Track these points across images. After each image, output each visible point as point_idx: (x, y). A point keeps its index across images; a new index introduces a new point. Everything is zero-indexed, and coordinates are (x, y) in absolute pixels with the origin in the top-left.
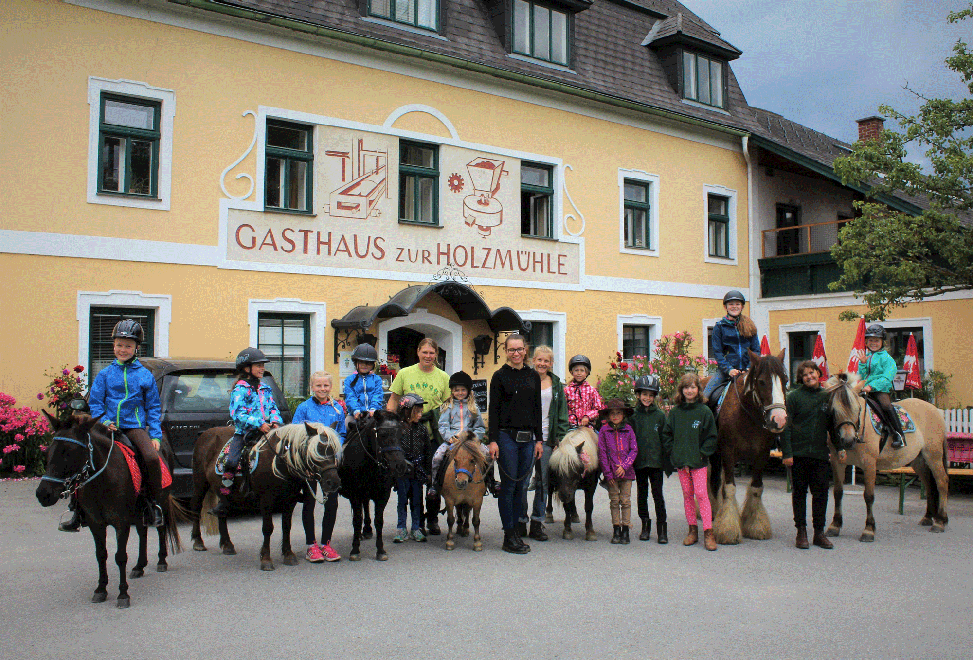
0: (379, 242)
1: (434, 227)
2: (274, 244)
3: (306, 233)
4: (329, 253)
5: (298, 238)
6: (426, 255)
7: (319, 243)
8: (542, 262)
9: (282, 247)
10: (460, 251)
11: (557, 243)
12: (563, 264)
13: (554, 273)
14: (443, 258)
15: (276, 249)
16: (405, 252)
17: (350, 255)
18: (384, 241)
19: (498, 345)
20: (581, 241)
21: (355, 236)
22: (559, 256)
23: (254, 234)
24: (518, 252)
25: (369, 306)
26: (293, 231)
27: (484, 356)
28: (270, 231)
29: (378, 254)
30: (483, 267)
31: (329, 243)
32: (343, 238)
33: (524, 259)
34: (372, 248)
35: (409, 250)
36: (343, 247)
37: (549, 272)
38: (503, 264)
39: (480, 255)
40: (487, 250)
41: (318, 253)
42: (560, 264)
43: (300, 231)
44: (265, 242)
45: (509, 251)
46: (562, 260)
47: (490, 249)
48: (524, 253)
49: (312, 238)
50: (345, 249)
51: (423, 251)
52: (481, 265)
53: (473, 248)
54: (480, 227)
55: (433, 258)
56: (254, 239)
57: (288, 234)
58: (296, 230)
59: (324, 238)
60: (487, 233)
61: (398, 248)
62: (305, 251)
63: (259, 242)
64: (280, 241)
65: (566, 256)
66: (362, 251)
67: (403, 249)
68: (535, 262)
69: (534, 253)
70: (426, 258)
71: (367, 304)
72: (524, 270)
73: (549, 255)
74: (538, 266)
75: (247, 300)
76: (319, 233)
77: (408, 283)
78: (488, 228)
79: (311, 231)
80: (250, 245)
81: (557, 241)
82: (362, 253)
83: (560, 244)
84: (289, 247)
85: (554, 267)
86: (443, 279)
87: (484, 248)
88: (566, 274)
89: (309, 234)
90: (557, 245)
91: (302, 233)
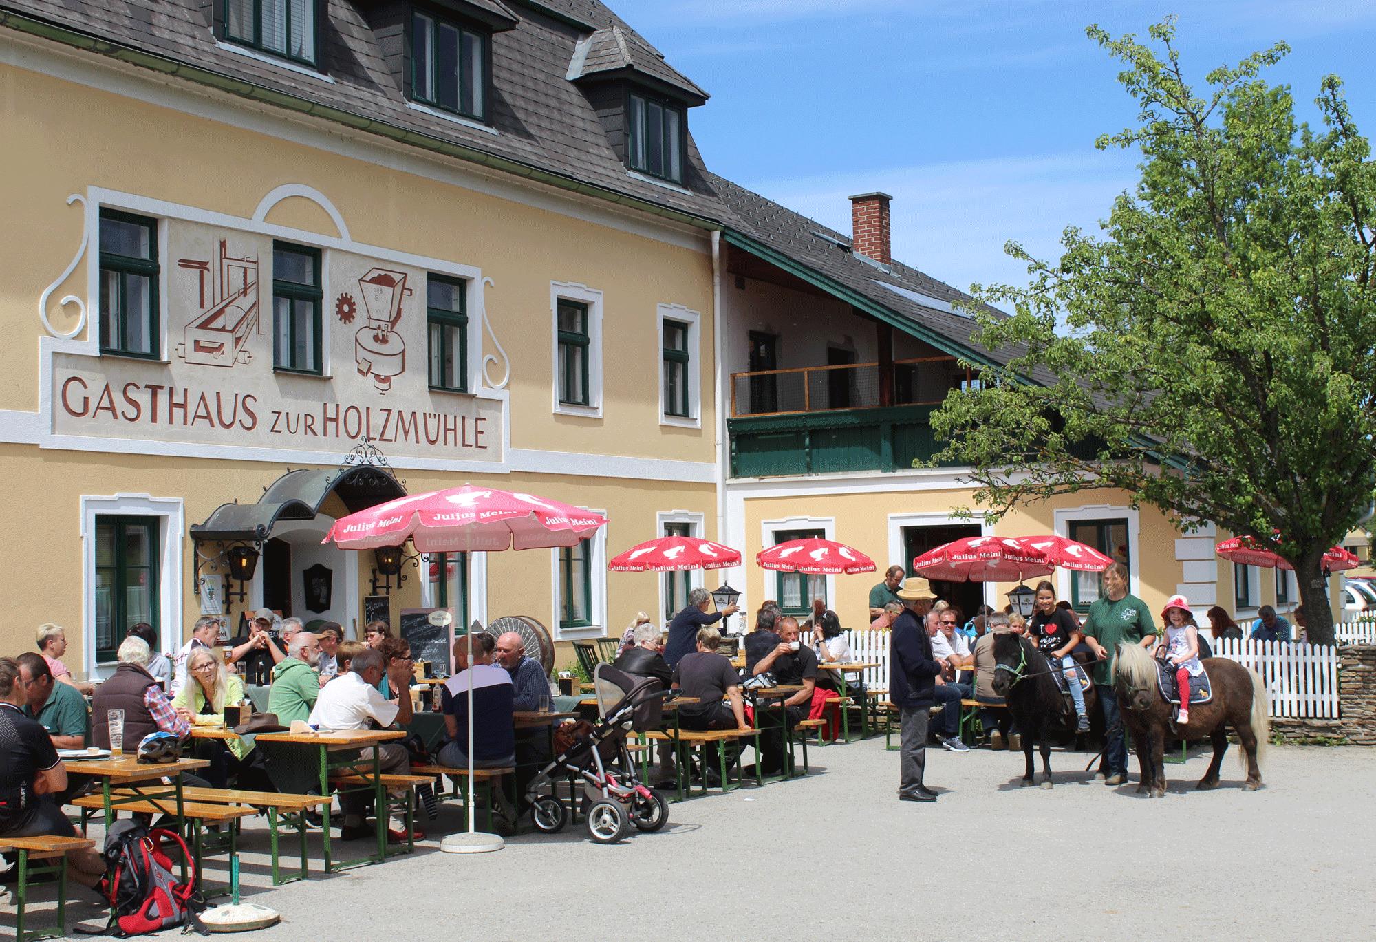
0: (249, 401)
1: (315, 378)
2: (112, 409)
3: (154, 390)
4: (185, 422)
5: (144, 398)
6: (309, 421)
7: (173, 405)
8: (454, 430)
9: (123, 413)
10: (352, 415)
11: (472, 400)
12: (482, 433)
13: (471, 446)
14: (331, 427)
15: (115, 416)
16: (282, 418)
17: (212, 424)
18: (255, 400)
19: (404, 558)
20: (504, 396)
21: (218, 393)
22: (477, 419)
23: (86, 393)
24: (425, 414)
25: (237, 501)
26: (138, 388)
28: (107, 388)
29: (248, 422)
30: (381, 439)
31: (183, 406)
32: (203, 397)
33: (432, 423)
34: (240, 413)
35: (287, 413)
36: (202, 412)
37: (464, 445)
38: (406, 433)
39: (378, 419)
40: (387, 413)
41: (171, 421)
42: (478, 432)
43: (147, 386)
44: (101, 405)
45: (414, 413)
46: (481, 426)
47: (389, 411)
48: (432, 416)
49: (163, 398)
50: (206, 415)
51: (306, 415)
52: (378, 436)
53: (368, 409)
54: (377, 376)
55: (318, 426)
56: (86, 399)
57: (131, 392)
58: (142, 386)
59: (178, 397)
60: (385, 386)
61: (273, 412)
62: (154, 419)
63: (92, 406)
64: (120, 404)
65: (485, 419)
66: (227, 417)
67: (279, 413)
68: (446, 430)
69: (445, 416)
70: (309, 427)
72: (433, 443)
73: (464, 418)
74: (450, 435)
75: (78, 499)
76: (171, 389)
77: (288, 466)
78: (387, 379)
79: (161, 388)
80: (81, 410)
81: (472, 396)
82: (227, 420)
83: (476, 401)
84: (132, 413)
85: (470, 439)
87: (382, 410)
88: (486, 447)
89: (159, 391)
90: (474, 403)
91: (150, 390)
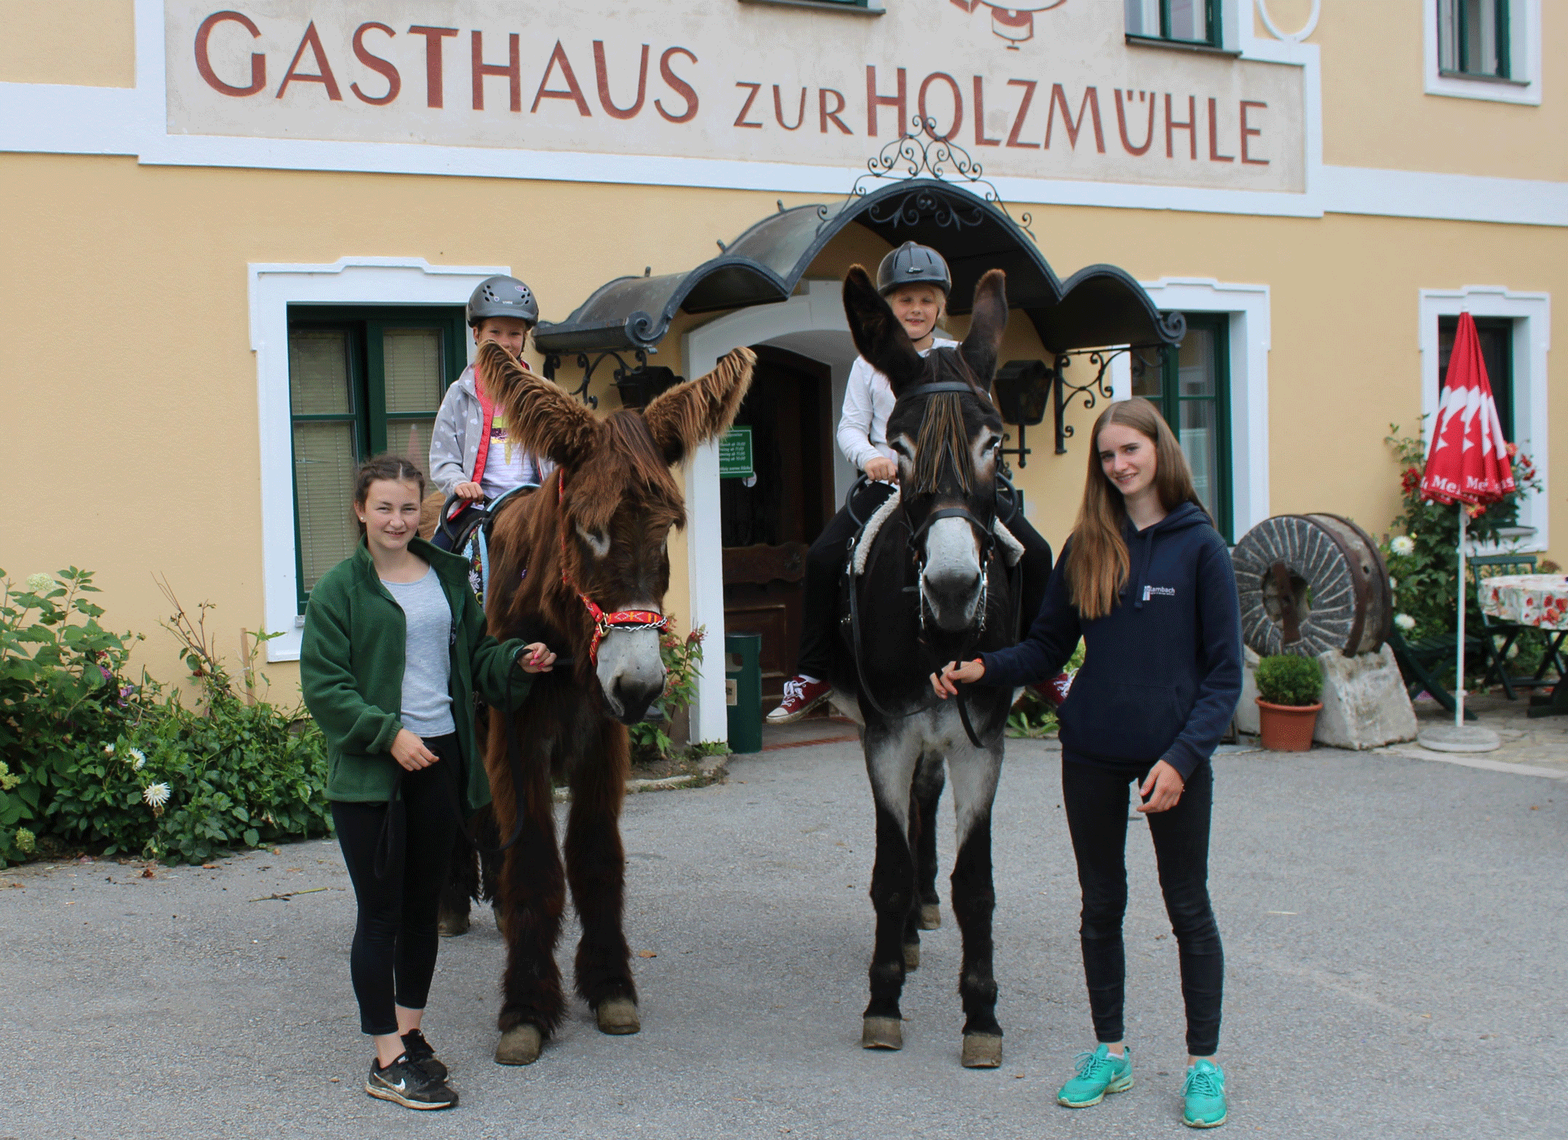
0: (677, 64)
1: (855, 14)
2: (327, 77)
3: (434, 37)
4: (515, 105)
5: (409, 56)
6: (832, 105)
7: (480, 69)
8: (1191, 126)
9: (355, 88)
10: (940, 92)
11: (1236, 65)
12: (1256, 132)
13: (1230, 159)
14: (887, 116)
15: (334, 93)
16: (765, 97)
17: (584, 110)
18: (694, 59)
19: (1066, 392)
20: (1309, 55)
21: (598, 46)
22: (1244, 104)
23: (259, 46)
24: (1118, 93)
25: (652, 274)
26: (391, 33)
27: (1027, 429)
28: (311, 35)
29: (677, 104)
30: (1012, 142)
31: (512, 71)
32: (559, 52)
33: (1136, 113)
34: (657, 86)
35: (776, 88)
36: (557, 81)
37: (1214, 156)
38: (1073, 133)
39: (1002, 102)
40: (1023, 89)
41: (478, 102)
42: (1246, 132)
43: (414, 29)
44: (297, 71)
45: (1091, 92)
46: (1254, 118)
47: (1031, 85)
48: (1136, 96)
49: (456, 55)
50: (567, 89)
51: (823, 93)
52: (1005, 137)
53: (978, 81)
54: (999, 13)
55: (855, 115)
56: (258, 61)
57: (374, 42)
58: (401, 27)
59: (496, 53)
60: (1021, 31)
61: (739, 84)
62: (435, 97)
63: (275, 72)
64: (346, 68)
65: (1262, 105)
66: (622, 98)
67: (756, 87)
68: (1170, 125)
69: (1168, 98)
70: (833, 116)
71: (648, 271)
72: (1138, 151)
73: (1212, 103)
74: (1181, 137)
75: (245, 270)
76: (477, 37)
77: (776, 198)
78: (1024, 18)
79: (451, 32)
80: (247, 82)
81: (1234, 56)
82: (623, 101)
83: (1248, 68)
84: (378, 85)
85: (1229, 143)
86: (900, 173)
87: (1012, 82)
88: (1265, 163)
89: (445, 40)
90: (1235, 69)
91: (422, 39)
